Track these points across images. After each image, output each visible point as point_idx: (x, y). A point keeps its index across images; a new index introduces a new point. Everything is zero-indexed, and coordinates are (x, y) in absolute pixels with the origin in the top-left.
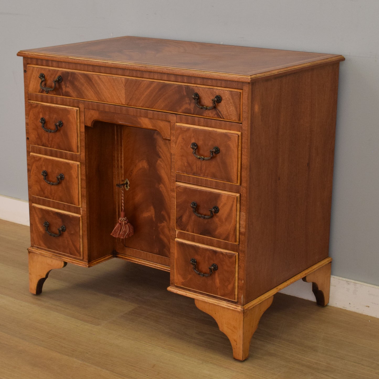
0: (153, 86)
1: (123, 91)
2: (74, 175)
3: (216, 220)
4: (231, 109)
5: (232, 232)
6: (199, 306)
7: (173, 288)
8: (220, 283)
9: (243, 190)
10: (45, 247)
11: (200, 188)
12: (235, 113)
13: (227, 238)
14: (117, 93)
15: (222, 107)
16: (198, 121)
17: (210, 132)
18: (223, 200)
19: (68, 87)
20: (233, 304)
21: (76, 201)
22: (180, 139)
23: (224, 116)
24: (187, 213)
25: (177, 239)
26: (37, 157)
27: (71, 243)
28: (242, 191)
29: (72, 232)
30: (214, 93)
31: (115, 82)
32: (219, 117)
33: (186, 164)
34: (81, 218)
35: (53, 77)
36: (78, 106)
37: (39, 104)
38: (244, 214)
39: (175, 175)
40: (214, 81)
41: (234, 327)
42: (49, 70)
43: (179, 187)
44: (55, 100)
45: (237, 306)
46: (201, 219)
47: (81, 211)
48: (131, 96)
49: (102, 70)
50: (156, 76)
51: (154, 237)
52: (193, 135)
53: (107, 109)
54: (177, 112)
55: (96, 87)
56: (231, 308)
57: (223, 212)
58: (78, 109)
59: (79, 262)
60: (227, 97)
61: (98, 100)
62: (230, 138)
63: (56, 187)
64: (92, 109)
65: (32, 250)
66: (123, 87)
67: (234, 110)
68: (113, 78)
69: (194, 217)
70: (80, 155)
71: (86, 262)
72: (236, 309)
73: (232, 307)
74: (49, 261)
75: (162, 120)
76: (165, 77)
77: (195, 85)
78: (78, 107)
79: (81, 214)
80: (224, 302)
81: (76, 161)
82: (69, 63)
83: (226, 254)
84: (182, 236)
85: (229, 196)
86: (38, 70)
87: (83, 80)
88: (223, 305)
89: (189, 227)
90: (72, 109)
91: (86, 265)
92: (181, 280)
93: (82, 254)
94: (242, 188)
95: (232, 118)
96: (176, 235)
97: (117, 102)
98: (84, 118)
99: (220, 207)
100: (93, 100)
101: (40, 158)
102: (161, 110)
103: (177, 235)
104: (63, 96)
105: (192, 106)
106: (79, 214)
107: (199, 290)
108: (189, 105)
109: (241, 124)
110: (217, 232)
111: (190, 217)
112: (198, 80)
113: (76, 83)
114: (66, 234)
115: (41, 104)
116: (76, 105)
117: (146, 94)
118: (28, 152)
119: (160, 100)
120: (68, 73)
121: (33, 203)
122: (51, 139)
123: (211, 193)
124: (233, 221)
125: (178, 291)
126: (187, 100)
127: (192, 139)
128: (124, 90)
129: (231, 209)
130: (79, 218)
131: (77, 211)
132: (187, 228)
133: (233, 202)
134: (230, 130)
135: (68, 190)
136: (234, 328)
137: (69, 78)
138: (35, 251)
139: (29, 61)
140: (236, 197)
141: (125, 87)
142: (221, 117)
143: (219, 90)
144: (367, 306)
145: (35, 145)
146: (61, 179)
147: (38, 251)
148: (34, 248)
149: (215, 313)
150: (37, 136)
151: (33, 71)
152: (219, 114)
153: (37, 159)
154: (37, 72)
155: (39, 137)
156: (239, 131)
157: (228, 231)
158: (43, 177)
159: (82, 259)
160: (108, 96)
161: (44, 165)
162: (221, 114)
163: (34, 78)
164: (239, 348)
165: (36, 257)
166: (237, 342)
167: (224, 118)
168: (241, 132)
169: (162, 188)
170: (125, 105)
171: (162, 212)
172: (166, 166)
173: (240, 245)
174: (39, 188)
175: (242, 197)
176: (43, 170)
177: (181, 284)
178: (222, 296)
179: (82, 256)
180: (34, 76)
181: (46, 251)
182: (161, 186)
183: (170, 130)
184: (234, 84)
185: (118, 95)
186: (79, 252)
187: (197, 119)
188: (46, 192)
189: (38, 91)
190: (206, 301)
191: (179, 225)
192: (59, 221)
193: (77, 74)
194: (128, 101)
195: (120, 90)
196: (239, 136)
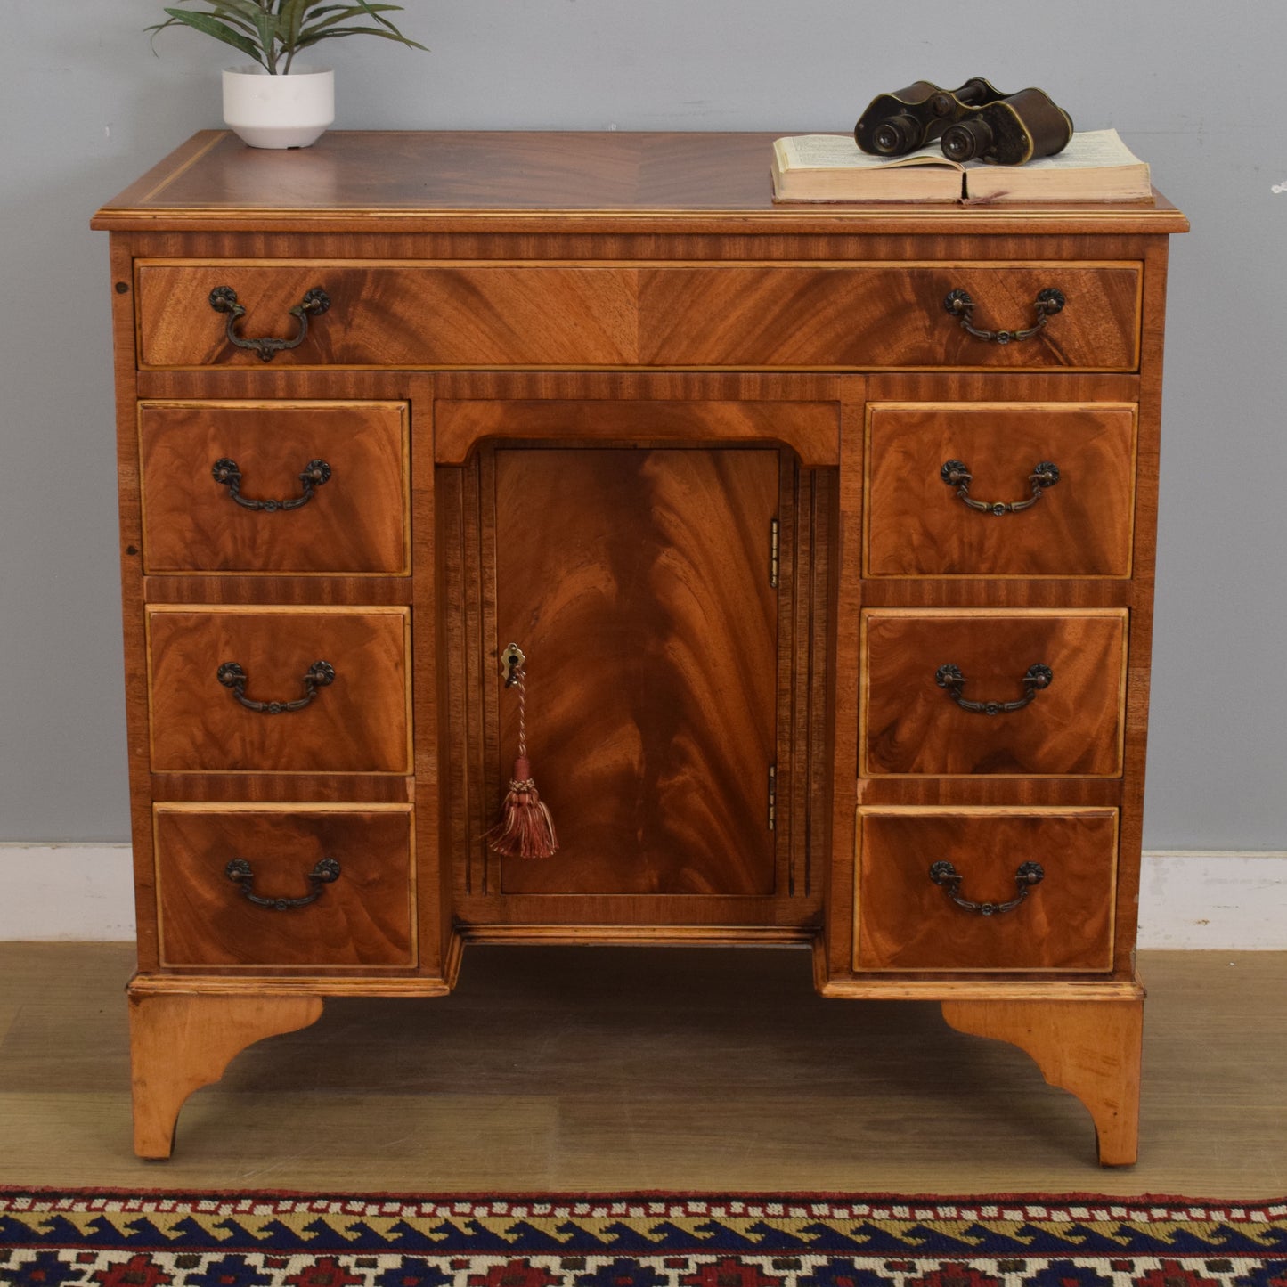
0: (769, 283)
1: (633, 316)
2: (385, 661)
3: (1042, 708)
4: (1100, 330)
5: (1104, 741)
6: (958, 1021)
7: (848, 985)
8: (1050, 923)
9: (1142, 596)
10: (231, 964)
11: (971, 615)
12: (1118, 341)
13: (1083, 765)
14: (604, 326)
15: (1068, 326)
16: (961, 387)
17: (1021, 417)
18: (1071, 636)
19: (359, 327)
20: (1096, 983)
21: (392, 753)
22: (892, 458)
23: (1071, 356)
24: (920, 708)
25: (863, 811)
26: (187, 616)
27: (365, 917)
28: (1138, 596)
29: (374, 876)
30: (1036, 284)
31: (592, 288)
32: (1053, 361)
33: (916, 539)
34: (412, 815)
35: (282, 294)
36: (400, 394)
37: (202, 407)
38: (1142, 673)
39: (859, 587)
40: (1028, 241)
41: (1106, 1060)
42: (262, 272)
43: (885, 623)
44: (281, 384)
45: (1114, 986)
46: (978, 721)
47: (411, 791)
48: (668, 331)
49: (526, 246)
50: (778, 247)
51: (640, 833)
52: (946, 435)
53: (546, 390)
54: (876, 365)
55: (498, 317)
56: (1097, 998)
57: (1069, 680)
58: (404, 405)
59: (402, 983)
60: (1085, 290)
61: (508, 361)
62: (1104, 426)
63: (290, 718)
64: (470, 400)
65: (152, 988)
66: (632, 300)
67: (1115, 331)
68: (583, 274)
69: (946, 717)
70: (411, 576)
71: (435, 976)
72: (1116, 998)
73: (1100, 994)
74: (244, 1012)
75: (802, 402)
76: (822, 247)
77: (950, 264)
78: (402, 399)
79: (411, 798)
80: (1061, 986)
81: (390, 602)
82: (355, 237)
83: (1079, 820)
84: (881, 793)
85: (1091, 624)
86: (199, 276)
87: (434, 294)
88: (1064, 993)
89: (926, 757)
90: (379, 408)
91: (440, 987)
92: (889, 947)
93: (415, 949)
94: (1136, 588)
95: (1104, 361)
96: (860, 797)
97: (599, 357)
98: (430, 436)
99: (1053, 667)
100: (484, 364)
101: (207, 619)
102: (802, 364)
103: (863, 794)
104: (331, 362)
105: (942, 335)
106: (400, 802)
107: (963, 967)
108: (915, 333)
109: (1137, 376)
110: (1042, 753)
111: (930, 720)
112: (963, 243)
113: (399, 308)
114: (339, 889)
115: (215, 408)
116: (390, 391)
117: (735, 315)
118: (134, 607)
119: (799, 329)
120: (362, 273)
121: (153, 801)
122: (264, 535)
123: (1017, 623)
124: (1108, 702)
125: (869, 989)
126: (920, 319)
127: (943, 452)
128: (635, 312)
129: (1101, 665)
130: (409, 813)
131: (393, 791)
132: (918, 760)
133: (1110, 637)
134: (1092, 401)
135: (355, 720)
136: (1104, 1062)
137: (365, 294)
138: (171, 987)
139: (145, 244)
140: (1121, 619)
141: (639, 301)
142: (1061, 359)
143: (1047, 268)
145: (180, 570)
146: (314, 684)
147: (187, 985)
148: (155, 977)
149: (1029, 1031)
150: (189, 535)
151: (171, 283)
152: (1051, 353)
153: (191, 623)
154: (195, 283)
155: (205, 536)
156: (1129, 400)
157: (1089, 740)
158: (221, 690)
159: (413, 970)
160: (555, 342)
161: (227, 643)
162: (1061, 351)
163: (180, 308)
164: (1125, 1123)
165: (171, 1010)
166: (1115, 1107)
167: (1070, 364)
168: (1138, 402)
169: (678, 652)
170: (639, 365)
171: (675, 740)
172: (698, 571)
173: (1128, 778)
174: (199, 736)
175: (1136, 618)
176: (220, 663)
177: (889, 961)
178: (1055, 966)
179: (415, 957)
180: (178, 302)
181: (223, 978)
182: (669, 647)
183: (836, 433)
184: (1112, 246)
185: (605, 332)
186: (403, 944)
187: (953, 381)
188: (236, 747)
189: (198, 359)
190: (991, 997)
191: (882, 758)
192: (306, 847)
193: (405, 273)
194: (655, 350)
195: (616, 313)
196: (1133, 415)
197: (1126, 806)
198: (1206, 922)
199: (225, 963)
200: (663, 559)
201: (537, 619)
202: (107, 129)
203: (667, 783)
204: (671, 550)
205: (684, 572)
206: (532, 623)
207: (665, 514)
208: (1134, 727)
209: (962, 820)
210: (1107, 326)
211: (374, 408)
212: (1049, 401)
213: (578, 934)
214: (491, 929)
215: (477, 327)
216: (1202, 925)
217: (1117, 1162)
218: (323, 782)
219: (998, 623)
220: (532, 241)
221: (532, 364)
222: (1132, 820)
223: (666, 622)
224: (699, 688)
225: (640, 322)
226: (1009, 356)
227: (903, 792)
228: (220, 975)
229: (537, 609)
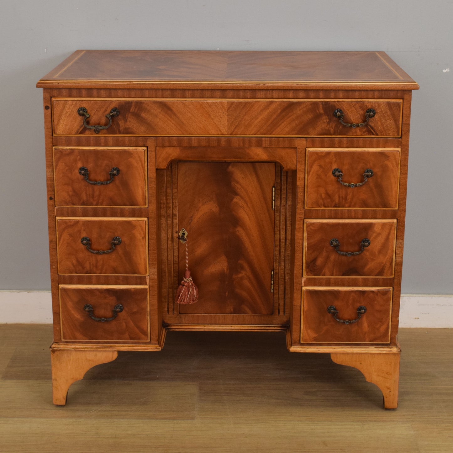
0: (273, 106)
1: (225, 118)
2: (139, 236)
3: (367, 254)
4: (388, 123)
5: (388, 265)
6: (336, 360)
7: (299, 348)
8: (368, 326)
9: (401, 215)
10: (86, 340)
11: (342, 221)
12: (394, 127)
13: (381, 273)
14: (215, 121)
15: (376, 122)
16: (339, 143)
17: (360, 153)
18: (377, 229)
19: (130, 121)
20: (384, 347)
21: (141, 268)
22: (315, 168)
23: (378, 132)
24: (324, 254)
25: (304, 288)
26: (70, 221)
27: (132, 324)
28: (400, 215)
29: (135, 310)
30: (366, 107)
31: (211, 108)
32: (371, 134)
33: (323, 196)
34: (148, 290)
35: (103, 110)
36: (144, 145)
37: (75, 149)
38: (401, 242)
39: (303, 211)
40: (363, 92)
41: (387, 373)
42: (96, 102)
43: (313, 224)
44: (103, 141)
45: (390, 348)
46: (344, 258)
47: (148, 281)
48: (237, 123)
49: (188, 93)
50: (276, 94)
52: (334, 159)
53: (194, 144)
54: (310, 135)
55: (178, 118)
56: (384, 352)
57: (376, 244)
58: (145, 148)
59: (145, 346)
60: (383, 109)
61: (181, 133)
62: (389, 157)
63: (106, 256)
64: (168, 147)
65: (59, 348)
66: (225, 112)
67: (393, 124)
68: (208, 103)
69: (333, 257)
70: (148, 207)
71: (156, 344)
72: (391, 352)
73: (385, 351)
74: (90, 356)
75: (284, 148)
76: (291, 94)
77: (336, 100)
78: (144, 146)
79: (148, 283)
80: (372, 348)
81: (141, 216)
82: (128, 90)
83: (379, 292)
84: (310, 282)
85: (384, 225)
86: (74, 104)
87: (156, 110)
88: (373, 350)
89: (326, 270)
90: (136, 149)
91: (158, 348)
92: (313, 335)
93: (149, 335)
94: (399, 212)
95: (389, 134)
96: (303, 284)
97: (213, 133)
98: (154, 159)
99: (370, 240)
100: (173, 134)
101: (77, 222)
102: (284, 135)
103: (304, 282)
104: (120, 133)
105: (333, 125)
106: (144, 285)
107: (339, 342)
108: (323, 124)
109: (400, 139)
110: (366, 269)
111: (328, 257)
112: (340, 93)
113: (143, 115)
114: (123, 314)
115: (80, 149)
116: (140, 143)
117: (260, 118)
118: (52, 217)
119: (283, 122)
120: (130, 103)
121: (59, 284)
122: (97, 193)
123: (358, 224)
124: (389, 252)
125: (306, 349)
126: (325, 119)
127: (333, 165)
128: (226, 116)
129: (387, 239)
130: (147, 289)
131: (142, 281)
132: (323, 271)
133: (390, 229)
134: (385, 147)
135: (129, 257)
136: (387, 374)
137: (132, 110)
138: (65, 347)
139: (55, 93)
140: (394, 223)
141: (227, 112)
142: (374, 133)
143: (369, 101)
144: (416, 319)
145: (68, 205)
146: (114, 244)
147: (71, 347)
148: (60, 344)
149: (361, 363)
150: (71, 193)
151: (64, 106)
152: (370, 131)
153: (72, 223)
154: (72, 106)
155: (76, 194)
156: (398, 147)
157: (383, 265)
158: (82, 246)
159: (149, 342)
160: (198, 126)
161: (84, 230)
162: (374, 130)
163: (68, 115)
164: (393, 395)
165: (66, 355)
166: (390, 389)
167: (377, 135)
168: (401, 148)
169: (240, 232)
170: (227, 135)
171: (239, 262)
172: (247, 205)
173: (396, 277)
174: (75, 262)
175: (399, 222)
176: (82, 237)
177: (313, 340)
178: (370, 341)
179: (149, 338)
180: (67, 112)
181: (83, 344)
182: (237, 230)
183: (295, 158)
184: (392, 94)
185: (215, 123)
186: (145, 333)
187: (337, 141)
188: (87, 266)
189: (74, 132)
190: (348, 352)
191: (311, 271)
192: (112, 300)
193: (146, 103)
194: (233, 130)
195: (219, 117)
196: (399, 153)
197: (395, 287)
198: (418, 318)
199: (84, 339)
200: (235, 200)
201: (192, 220)
202: (45, 49)
203: (236, 277)
204: (238, 197)
205: (242, 205)
206: (190, 222)
207: (236, 185)
208: (398, 260)
209: (338, 292)
210: (390, 122)
211: (135, 149)
212: (370, 147)
213: (205, 328)
214: (175, 326)
215: (171, 122)
216: (417, 320)
217: (390, 407)
218: (117, 278)
219: (352, 224)
220: (190, 92)
221: (190, 134)
222: (397, 292)
223: (236, 222)
224: (247, 244)
225: (228, 120)
226: (356, 132)
227: (318, 282)
228: (82, 343)
229: (192, 217)
